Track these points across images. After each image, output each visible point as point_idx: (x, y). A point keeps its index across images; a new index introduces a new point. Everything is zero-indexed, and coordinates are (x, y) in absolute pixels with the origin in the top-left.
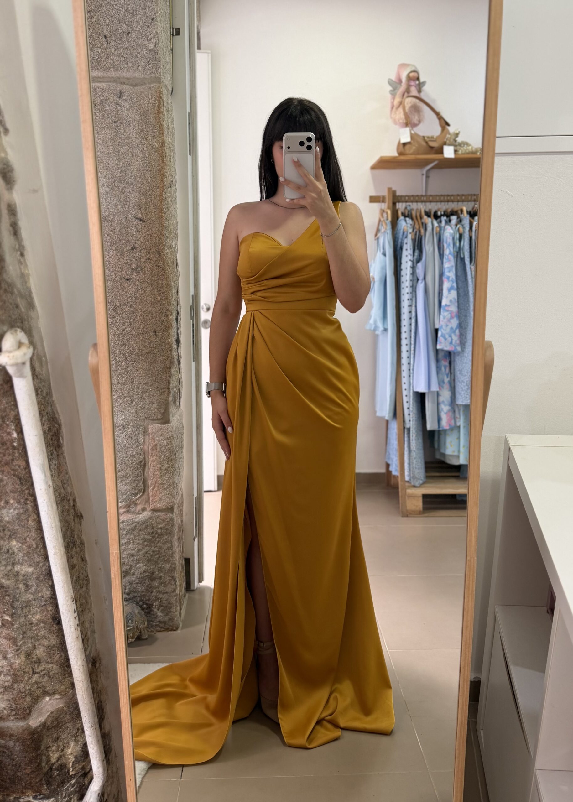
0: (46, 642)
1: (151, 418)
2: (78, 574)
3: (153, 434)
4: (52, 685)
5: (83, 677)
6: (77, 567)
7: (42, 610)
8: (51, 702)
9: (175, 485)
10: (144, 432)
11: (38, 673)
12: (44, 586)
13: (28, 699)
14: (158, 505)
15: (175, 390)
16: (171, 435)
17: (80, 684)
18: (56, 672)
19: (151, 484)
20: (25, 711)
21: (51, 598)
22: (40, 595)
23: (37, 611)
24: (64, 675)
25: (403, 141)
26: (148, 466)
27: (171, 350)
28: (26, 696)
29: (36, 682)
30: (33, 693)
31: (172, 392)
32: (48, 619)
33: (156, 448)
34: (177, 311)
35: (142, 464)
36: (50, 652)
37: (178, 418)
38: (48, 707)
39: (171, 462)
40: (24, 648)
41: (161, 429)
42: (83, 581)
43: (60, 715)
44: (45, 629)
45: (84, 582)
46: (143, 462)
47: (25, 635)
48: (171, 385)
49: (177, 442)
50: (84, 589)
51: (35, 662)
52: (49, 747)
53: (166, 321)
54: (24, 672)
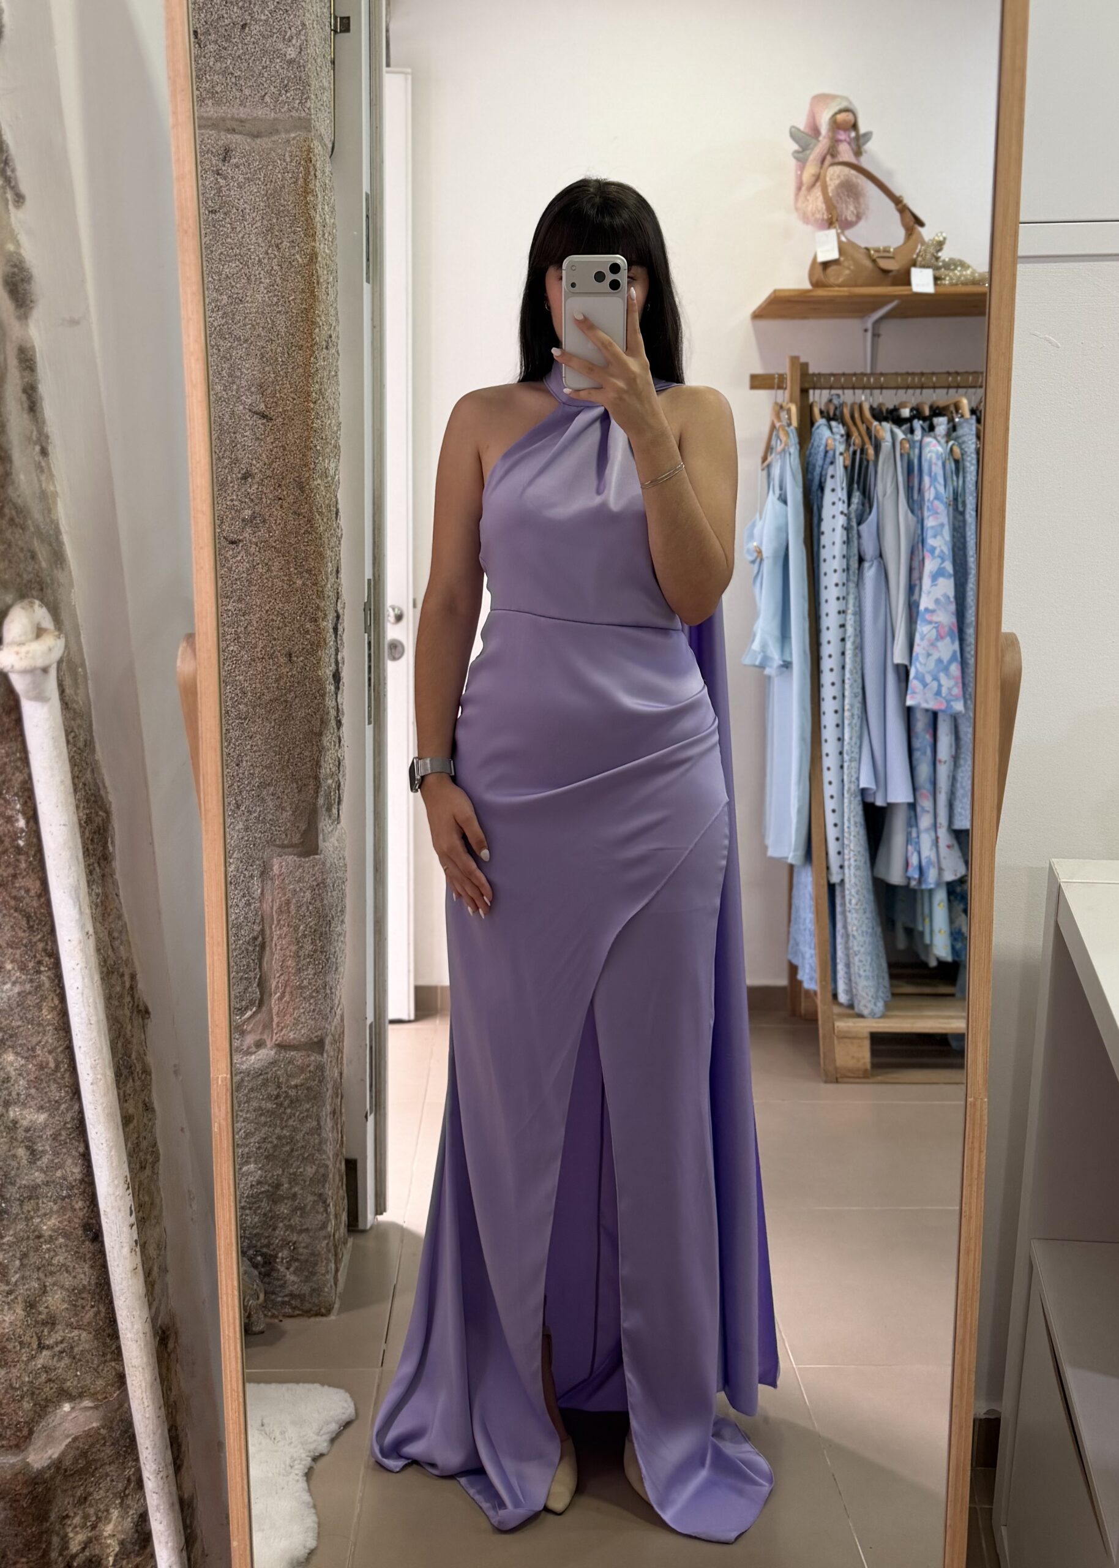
0: (67, 1280)
1: (277, 842)
2: (137, 1138)
3: (282, 877)
4: (77, 1376)
5: (145, 1360)
6: (135, 1121)
7: (62, 1207)
8: (74, 1415)
9: (328, 992)
10: (262, 874)
11: (48, 1347)
12: (69, 1153)
13: (27, 1405)
14: (291, 1035)
15: (330, 781)
16: (320, 880)
17: (137, 1373)
18: (87, 1346)
19: (277, 987)
20: (21, 1431)
21: (82, 1181)
22: (59, 1174)
23: (51, 1209)
24: (104, 1355)
25: (821, 258)
26: (271, 948)
27: (323, 696)
28: (22, 1397)
29: (46, 1369)
30: (37, 1392)
31: (324, 787)
32: (74, 1229)
33: (288, 909)
34: (336, 611)
35: (257, 943)
36: (76, 1301)
37: (336, 844)
38: (66, 1425)
39: (320, 940)
40: (21, 1290)
41: (300, 866)
42: (146, 1154)
43: (92, 1445)
44: (66, 1251)
45: (149, 1157)
46: (260, 938)
47: (25, 1261)
48: (323, 771)
49: (332, 896)
50: (148, 1172)
51: (44, 1323)
52: (67, 1516)
53: (314, 631)
54: (21, 1343)
